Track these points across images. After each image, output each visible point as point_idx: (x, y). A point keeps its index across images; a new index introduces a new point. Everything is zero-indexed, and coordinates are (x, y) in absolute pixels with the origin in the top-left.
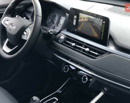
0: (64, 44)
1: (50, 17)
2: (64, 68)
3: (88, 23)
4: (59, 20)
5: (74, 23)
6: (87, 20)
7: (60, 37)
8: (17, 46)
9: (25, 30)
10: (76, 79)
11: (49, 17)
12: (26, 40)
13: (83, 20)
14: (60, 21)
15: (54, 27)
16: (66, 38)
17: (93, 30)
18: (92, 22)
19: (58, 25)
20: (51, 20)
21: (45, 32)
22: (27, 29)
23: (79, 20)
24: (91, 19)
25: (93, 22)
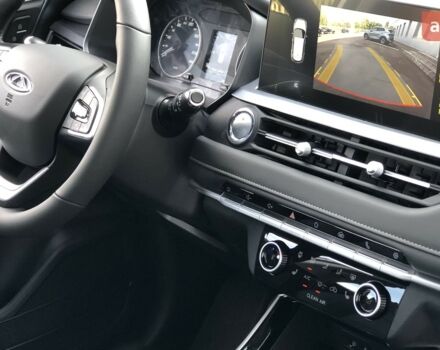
0: (255, 146)
1: (169, 37)
2: (261, 254)
3: (366, 45)
4: (211, 47)
5: (298, 53)
6: (362, 34)
7: (232, 119)
8: (45, 169)
9: (80, 97)
10: (323, 302)
11: (164, 37)
12: (88, 142)
13: (338, 35)
14: (213, 52)
15: (191, 77)
16: (263, 119)
17: (394, 77)
18: (387, 43)
19: (205, 69)
20: (171, 49)
21: (161, 99)
22: (86, 88)
23: (322, 39)
24: (383, 30)
25: (389, 42)
